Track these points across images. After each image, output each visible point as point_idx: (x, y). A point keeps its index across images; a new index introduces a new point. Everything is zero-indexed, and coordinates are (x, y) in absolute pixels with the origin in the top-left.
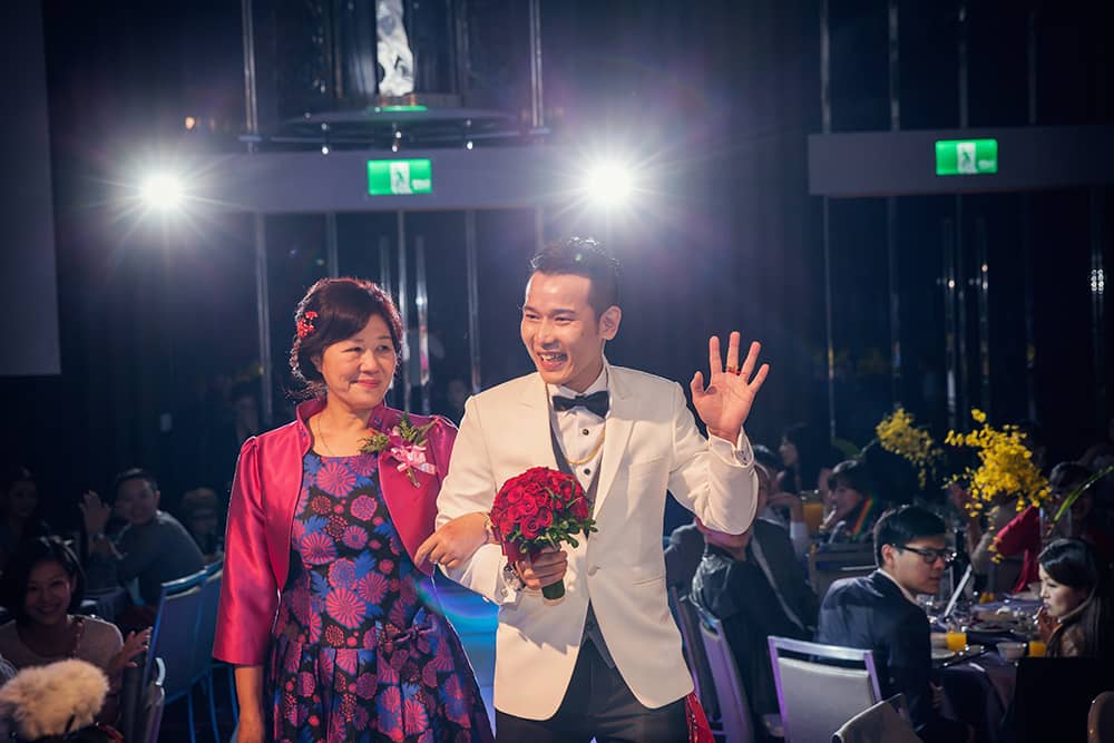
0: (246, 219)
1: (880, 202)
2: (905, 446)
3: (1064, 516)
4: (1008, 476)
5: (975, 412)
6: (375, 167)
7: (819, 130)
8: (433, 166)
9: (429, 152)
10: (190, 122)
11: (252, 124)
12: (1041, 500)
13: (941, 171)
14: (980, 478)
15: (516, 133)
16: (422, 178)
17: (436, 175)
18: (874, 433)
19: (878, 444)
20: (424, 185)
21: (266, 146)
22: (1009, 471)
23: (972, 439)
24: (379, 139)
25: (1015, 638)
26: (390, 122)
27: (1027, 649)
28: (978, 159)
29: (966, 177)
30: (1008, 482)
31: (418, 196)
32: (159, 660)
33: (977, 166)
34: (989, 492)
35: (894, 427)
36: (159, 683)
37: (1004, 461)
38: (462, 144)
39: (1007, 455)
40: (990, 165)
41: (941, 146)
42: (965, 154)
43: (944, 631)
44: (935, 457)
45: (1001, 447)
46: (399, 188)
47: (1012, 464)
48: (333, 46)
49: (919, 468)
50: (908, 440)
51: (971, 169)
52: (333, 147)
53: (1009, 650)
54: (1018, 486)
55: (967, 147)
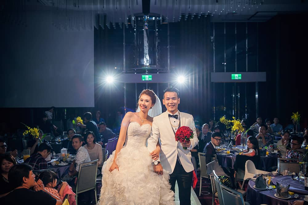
0: (123, 84)
1: (223, 83)
2: (224, 122)
3: (246, 134)
4: (237, 127)
5: (233, 117)
6: (143, 76)
7: (213, 71)
8: (152, 76)
9: (152, 74)
10: (116, 68)
11: (124, 69)
12: (243, 131)
13: (232, 79)
14: (233, 127)
15: (165, 71)
16: (150, 78)
17: (152, 78)
18: (219, 120)
19: (220, 122)
20: (151, 79)
21: (126, 73)
22: (238, 126)
23: (232, 121)
24: (143, 72)
25: (237, 152)
26: (146, 69)
27: (239, 154)
28: (238, 77)
29: (237, 80)
30: (237, 128)
31: (149, 81)
32: (107, 151)
33: (238, 78)
34: (235, 130)
35: (223, 119)
36: (107, 154)
37: (237, 125)
38: (157, 73)
39: (237, 124)
40: (240, 78)
41: (232, 75)
42: (236, 76)
43: (226, 151)
44: (229, 124)
45: (236, 123)
46: (147, 79)
47: (238, 125)
48: (137, 57)
49: (226, 126)
50: (225, 121)
51: (237, 79)
52: (137, 73)
53: (237, 154)
54: (239, 129)
55: (237, 75)
